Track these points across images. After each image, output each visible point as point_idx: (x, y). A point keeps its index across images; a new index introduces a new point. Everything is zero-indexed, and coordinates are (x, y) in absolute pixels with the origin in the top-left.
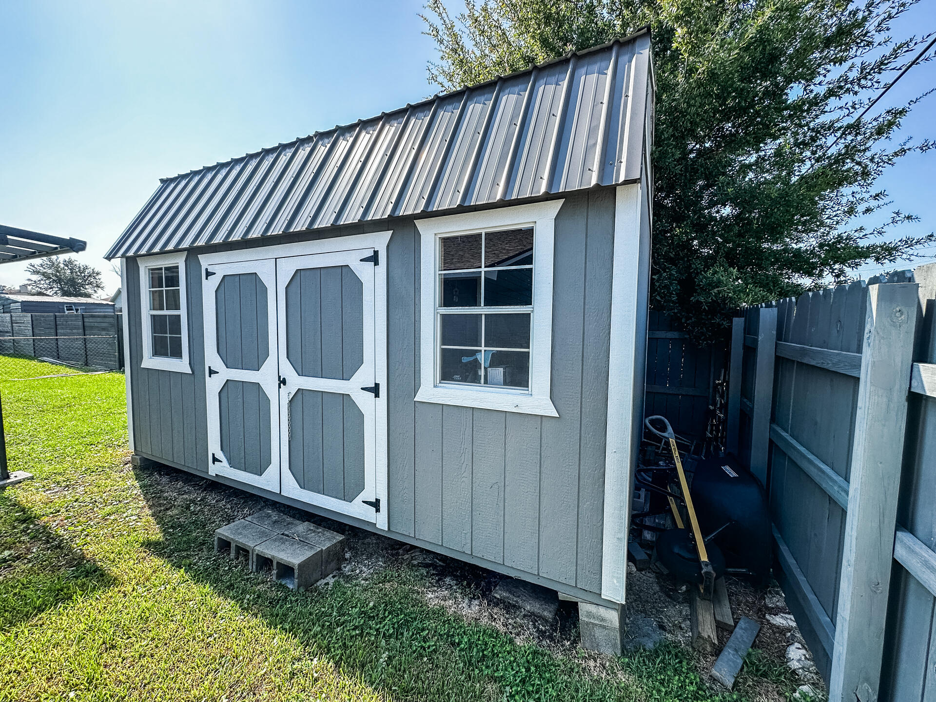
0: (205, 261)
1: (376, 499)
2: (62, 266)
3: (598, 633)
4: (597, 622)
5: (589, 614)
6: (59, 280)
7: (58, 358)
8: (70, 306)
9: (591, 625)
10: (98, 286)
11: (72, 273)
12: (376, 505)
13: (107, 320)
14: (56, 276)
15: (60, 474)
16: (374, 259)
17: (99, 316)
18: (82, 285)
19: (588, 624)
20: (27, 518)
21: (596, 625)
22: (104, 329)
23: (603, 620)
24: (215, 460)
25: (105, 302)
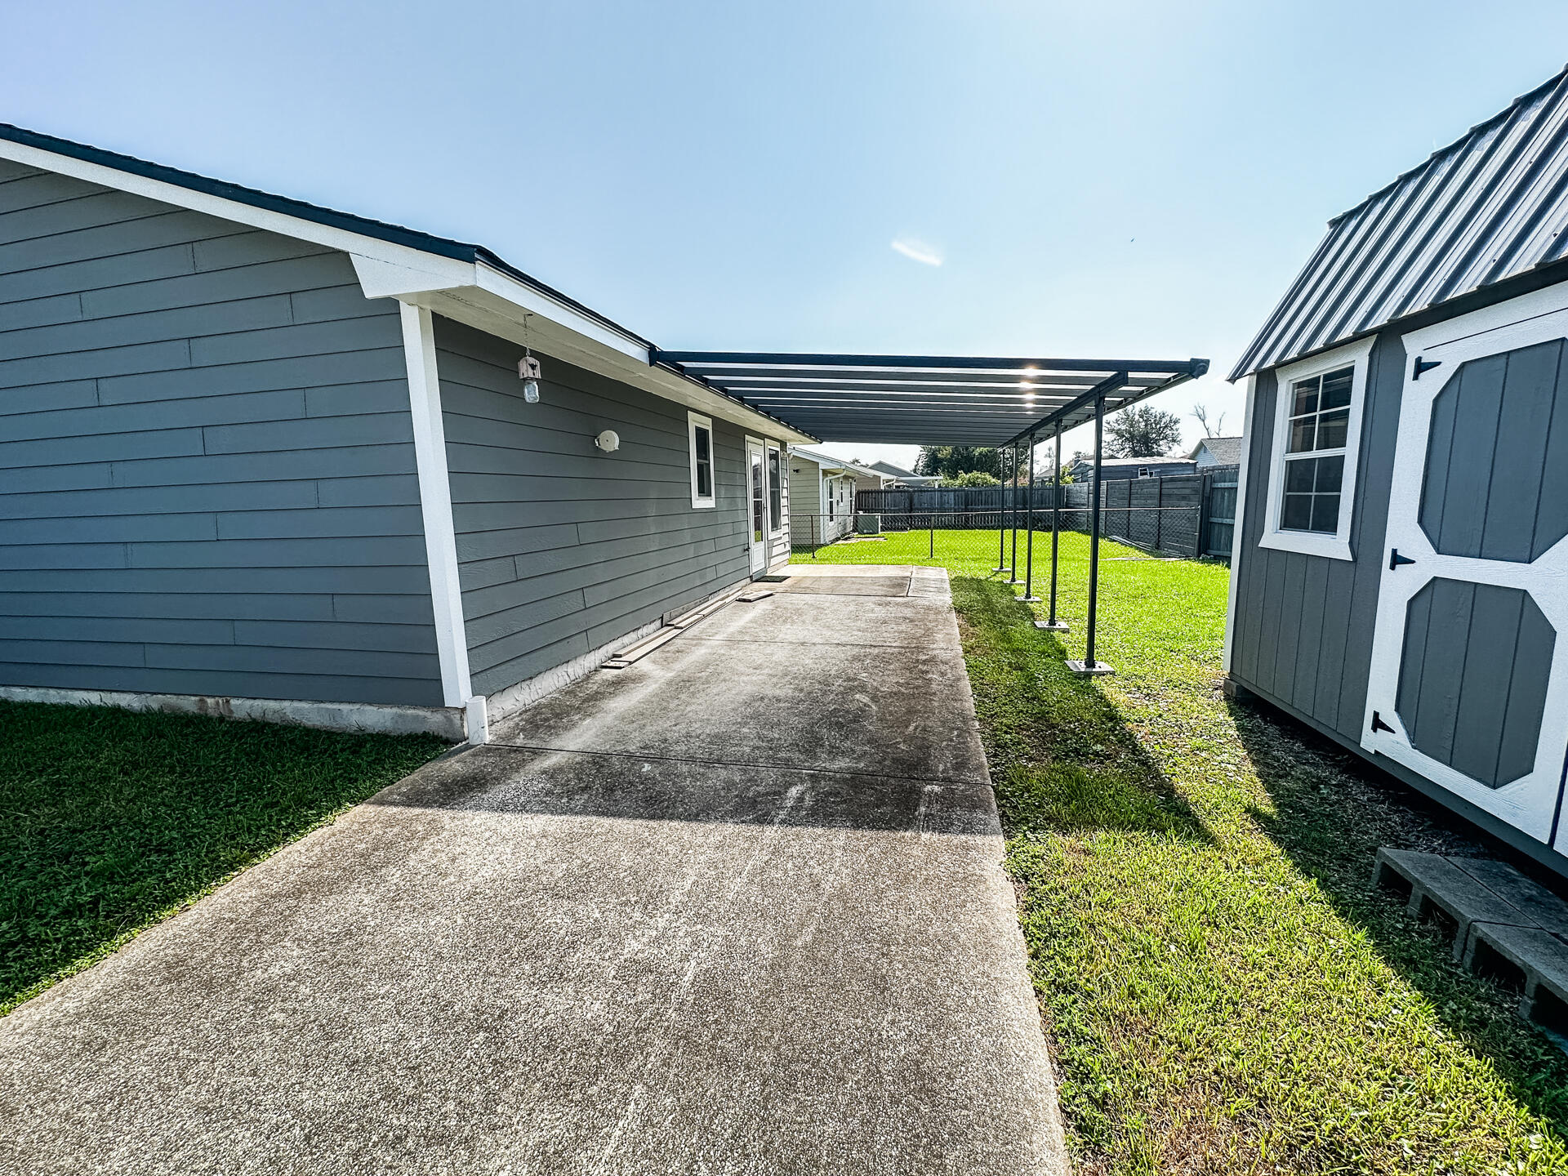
0: (1413, 344)
2: (1137, 417)
6: (1132, 438)
7: (1128, 536)
8: (1144, 469)
10: (1174, 441)
11: (1146, 425)
13: (1190, 484)
14: (1130, 433)
15: (1140, 677)
17: (1180, 480)
18: (1156, 441)
20: (1112, 717)
22: (1184, 498)
24: (1378, 724)
25: (1184, 461)
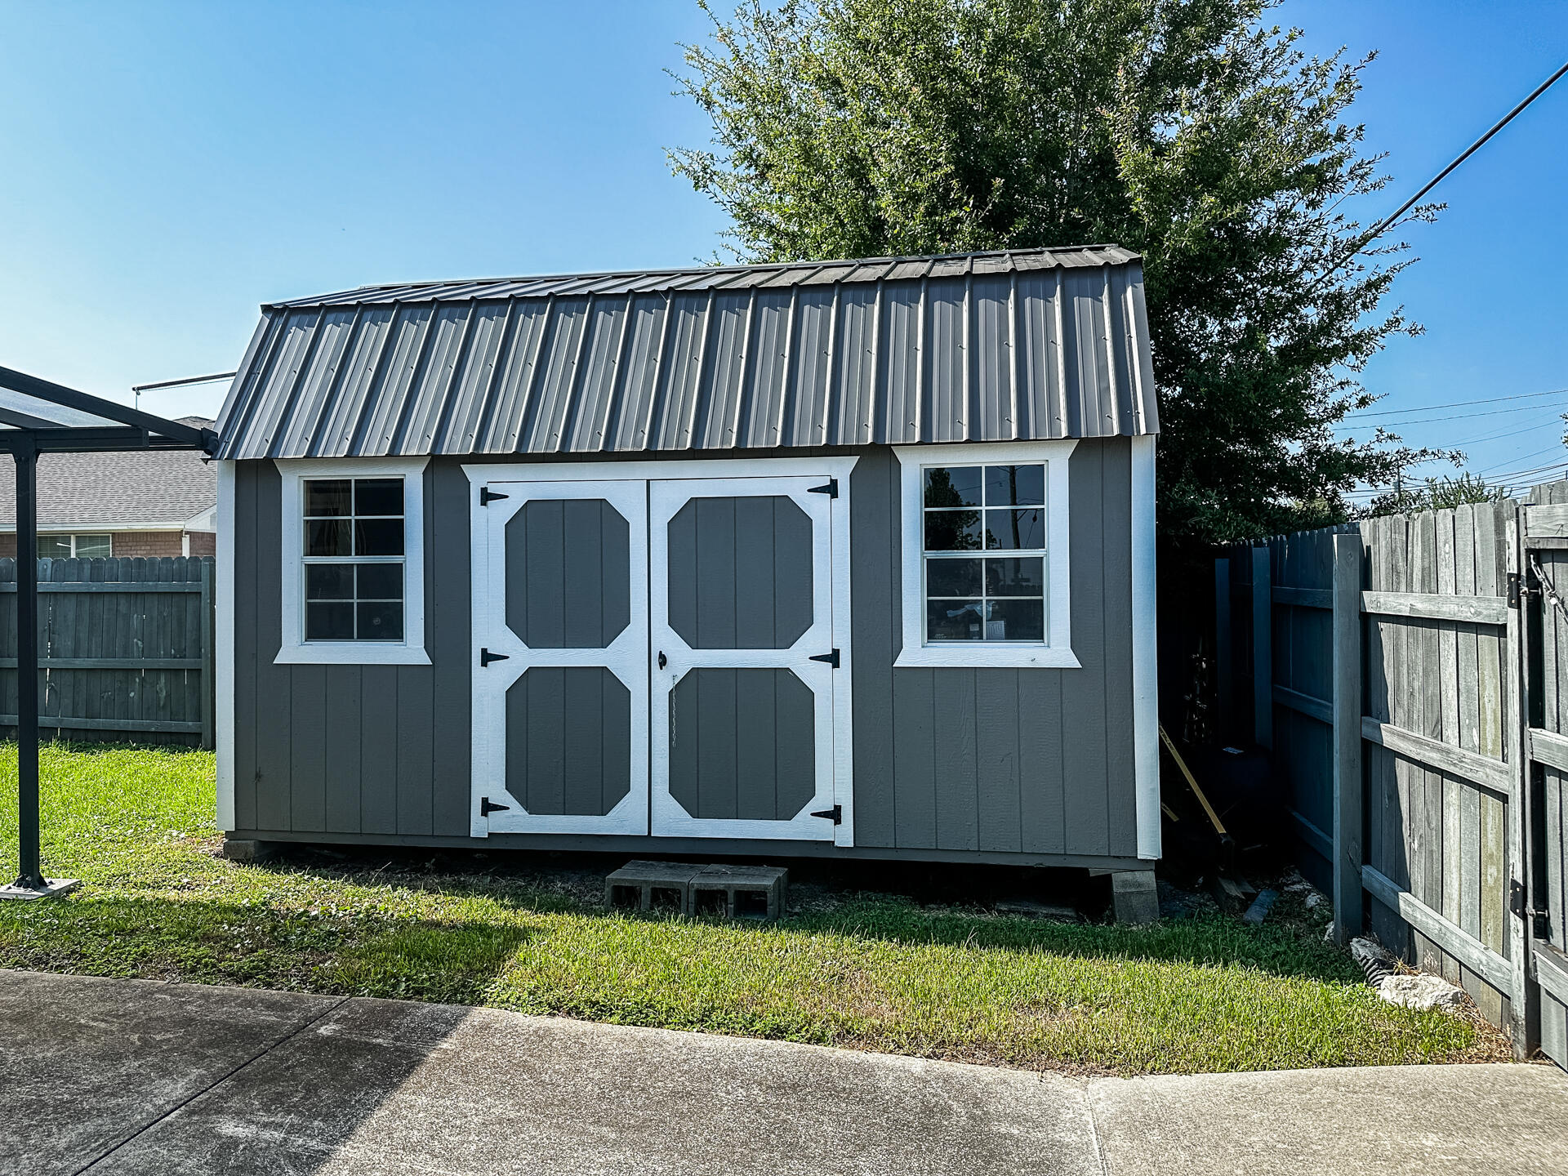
0: (478, 477)
1: (835, 806)
3: (1135, 902)
4: (1133, 890)
5: (1125, 884)
9: (1128, 896)
12: (835, 815)
16: (832, 489)
19: (1124, 895)
21: (1133, 893)
23: (1140, 885)
24: (488, 807)
